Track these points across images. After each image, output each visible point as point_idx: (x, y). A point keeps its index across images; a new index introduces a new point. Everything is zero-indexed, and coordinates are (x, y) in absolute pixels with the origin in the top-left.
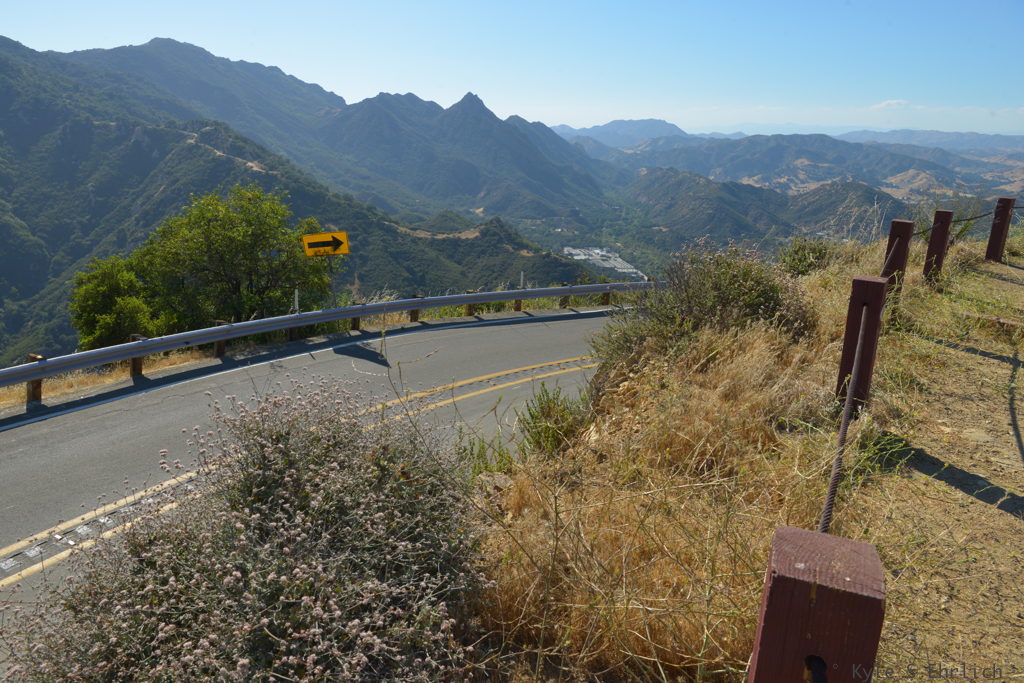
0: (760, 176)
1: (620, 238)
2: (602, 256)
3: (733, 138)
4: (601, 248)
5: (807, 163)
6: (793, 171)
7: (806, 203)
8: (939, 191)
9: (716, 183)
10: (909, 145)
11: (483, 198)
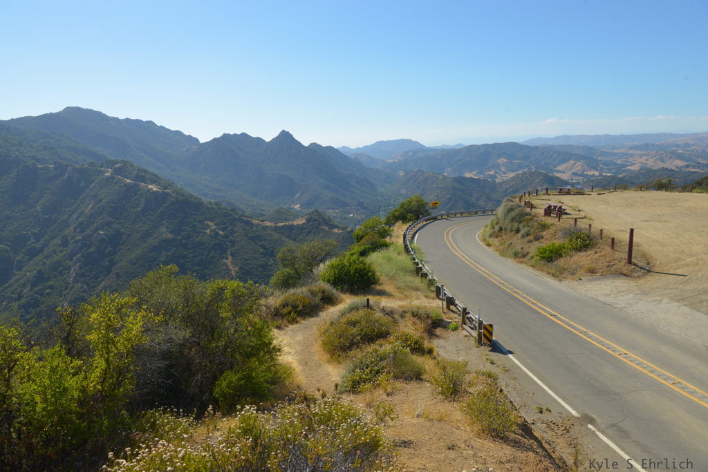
0: (476, 171)
3: (457, 148)
5: (505, 160)
6: (497, 167)
7: (508, 186)
8: (590, 173)
9: (450, 178)
10: (568, 145)
11: (299, 198)
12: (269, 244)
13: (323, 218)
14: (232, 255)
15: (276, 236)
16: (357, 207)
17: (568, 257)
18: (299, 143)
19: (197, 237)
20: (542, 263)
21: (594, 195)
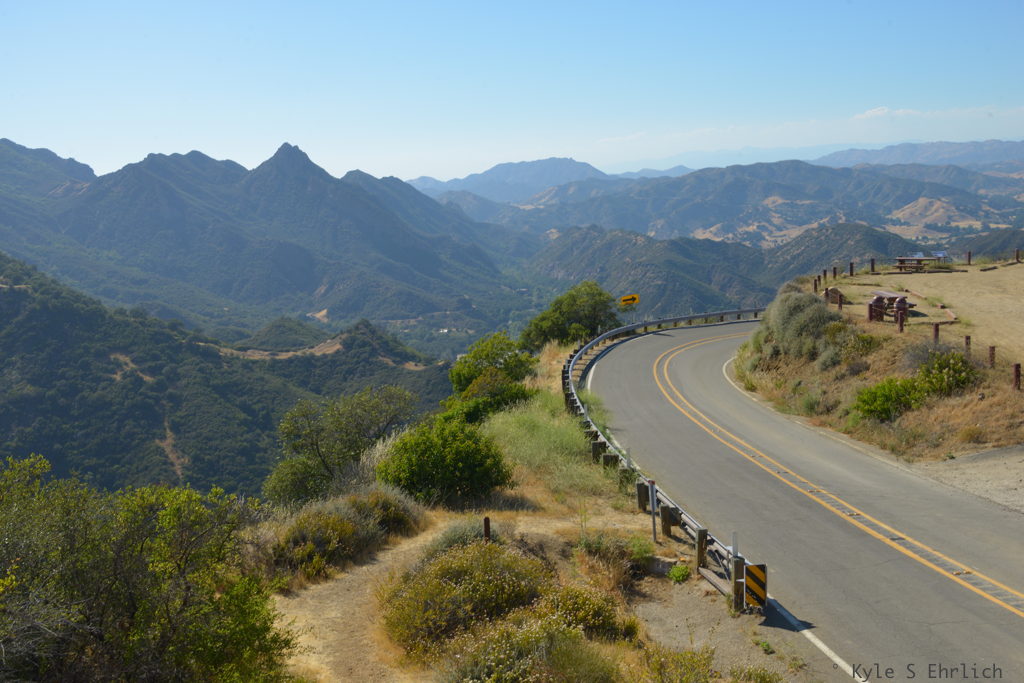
0: (719, 225)
3: (673, 175)
5: (780, 201)
6: (763, 215)
7: (789, 258)
8: (963, 224)
9: (661, 242)
10: (914, 165)
11: (324, 295)
12: (259, 401)
13: (381, 337)
14: (175, 428)
15: (276, 382)
16: (458, 313)
17: (924, 409)
18: (323, 170)
19: (94, 390)
20: (869, 423)
21: (974, 271)
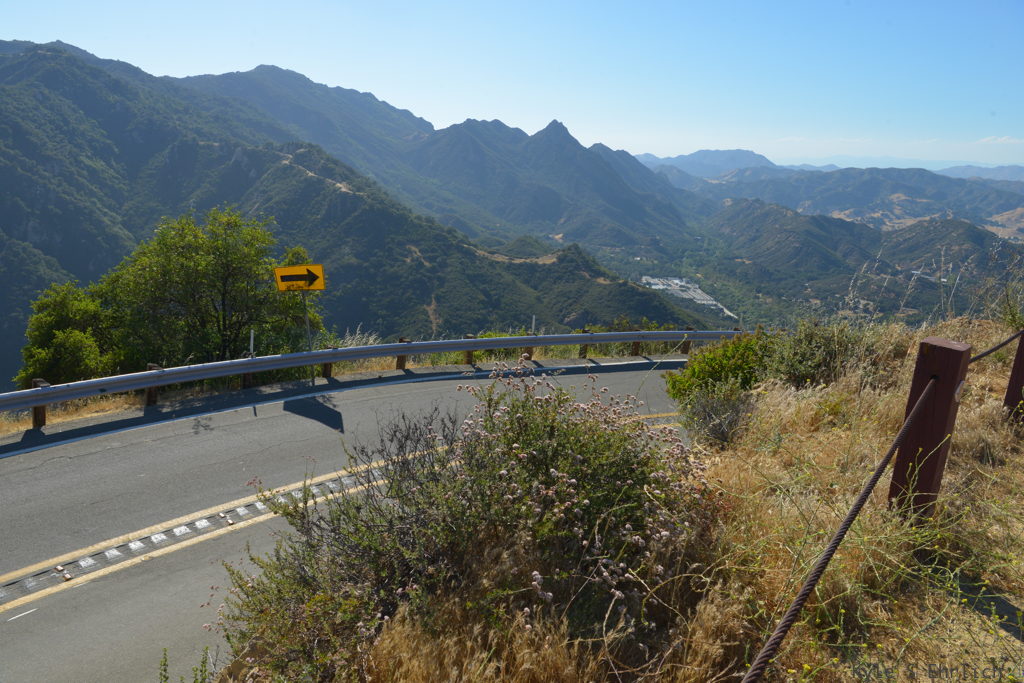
0: (852, 210)
1: (700, 269)
2: (681, 286)
3: (824, 171)
4: (681, 278)
5: (903, 197)
6: (888, 206)
7: (901, 239)
9: (805, 216)
11: (563, 224)
12: (494, 289)
13: (583, 258)
14: (438, 299)
15: (508, 277)
16: (649, 247)
18: (576, 141)
19: (392, 266)
